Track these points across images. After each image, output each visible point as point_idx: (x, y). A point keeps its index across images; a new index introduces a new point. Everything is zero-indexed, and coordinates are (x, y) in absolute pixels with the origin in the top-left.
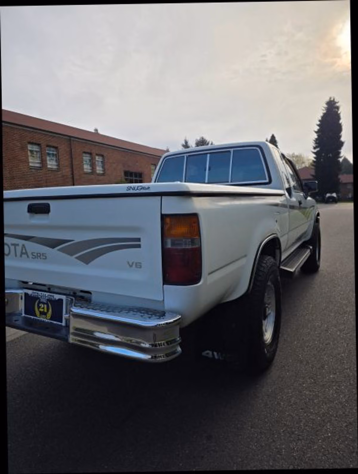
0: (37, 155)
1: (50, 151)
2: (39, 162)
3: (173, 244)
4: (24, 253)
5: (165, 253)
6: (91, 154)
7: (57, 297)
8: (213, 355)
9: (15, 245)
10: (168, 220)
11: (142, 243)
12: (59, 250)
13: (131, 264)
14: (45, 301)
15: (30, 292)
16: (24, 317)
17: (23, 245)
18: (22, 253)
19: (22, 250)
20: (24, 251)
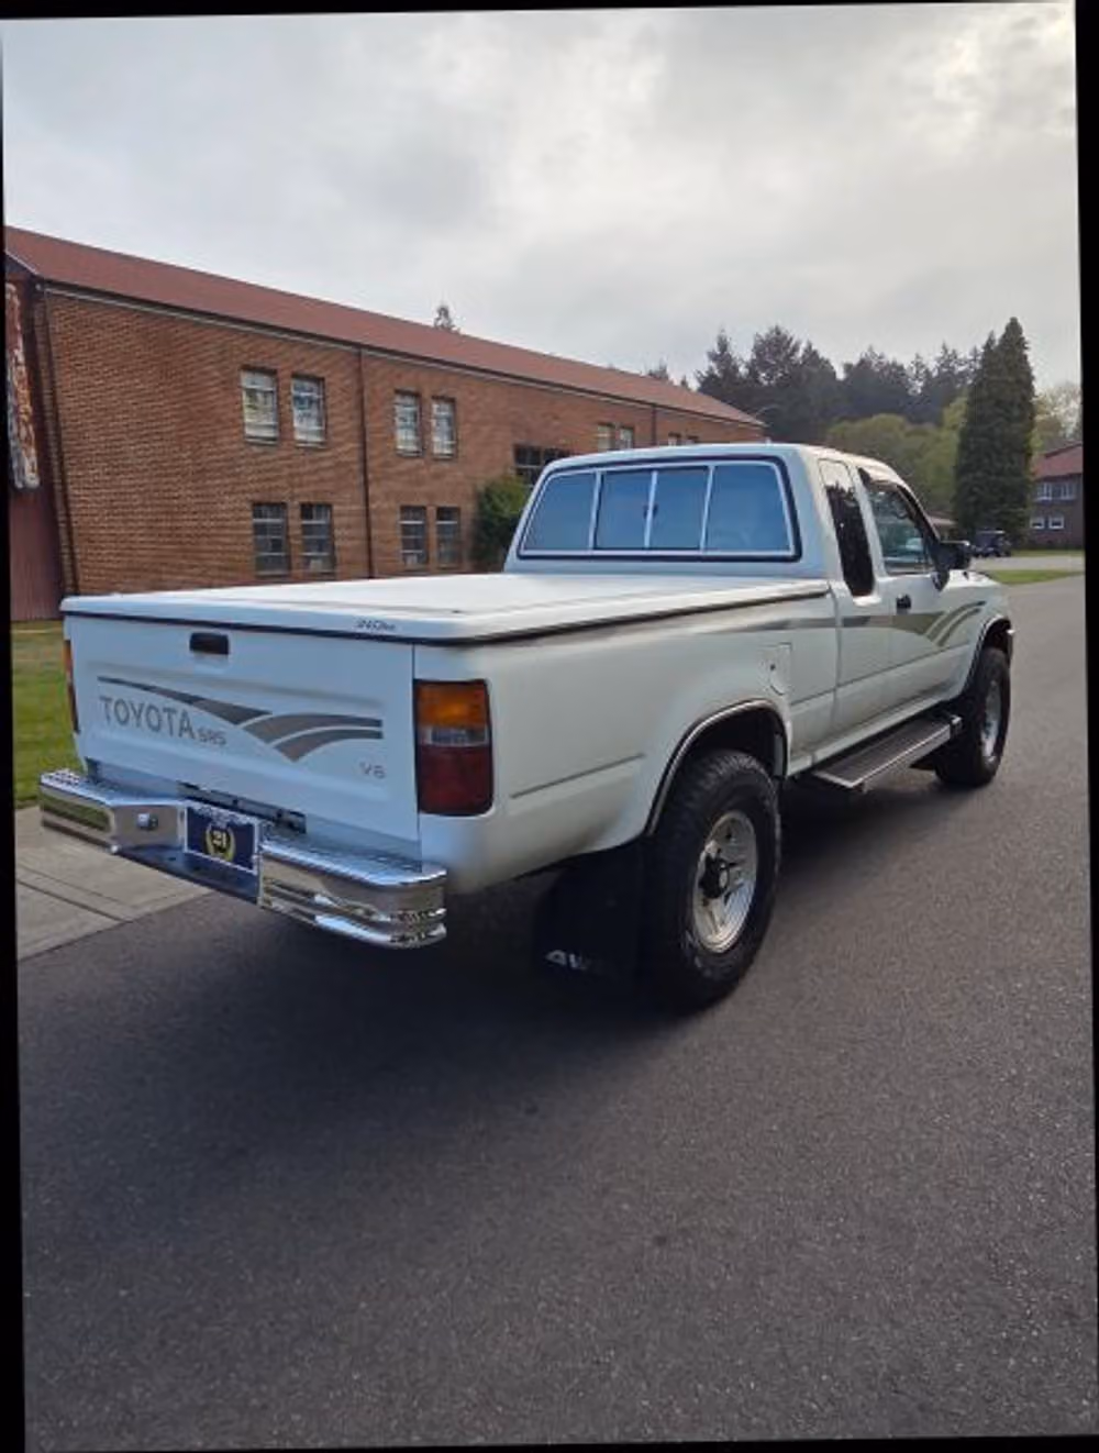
0: (265, 403)
1: (303, 389)
2: (272, 423)
3: (435, 738)
4: (186, 729)
5: (421, 752)
6: (416, 395)
7: (243, 819)
8: (568, 959)
9: (170, 711)
10: (426, 690)
11: (384, 729)
12: (247, 729)
13: (367, 766)
14: (224, 826)
15: (197, 806)
16: (187, 855)
17: (185, 714)
18: (182, 729)
19: (182, 722)
20: (185, 725)
